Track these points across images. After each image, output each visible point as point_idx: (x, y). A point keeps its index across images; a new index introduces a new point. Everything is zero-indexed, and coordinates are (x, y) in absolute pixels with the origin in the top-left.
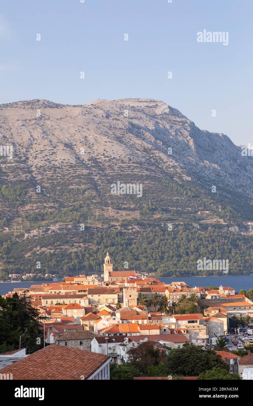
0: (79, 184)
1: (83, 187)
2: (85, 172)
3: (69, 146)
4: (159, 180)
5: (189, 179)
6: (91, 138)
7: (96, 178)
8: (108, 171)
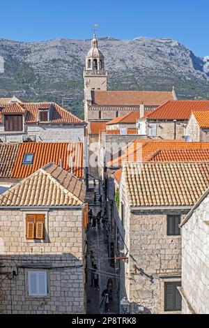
0: (127, 81)
1: (129, 82)
2: (131, 74)
3: (123, 61)
4: (173, 79)
5: (190, 79)
6: (135, 56)
7: (137, 78)
8: (144, 74)
